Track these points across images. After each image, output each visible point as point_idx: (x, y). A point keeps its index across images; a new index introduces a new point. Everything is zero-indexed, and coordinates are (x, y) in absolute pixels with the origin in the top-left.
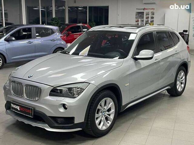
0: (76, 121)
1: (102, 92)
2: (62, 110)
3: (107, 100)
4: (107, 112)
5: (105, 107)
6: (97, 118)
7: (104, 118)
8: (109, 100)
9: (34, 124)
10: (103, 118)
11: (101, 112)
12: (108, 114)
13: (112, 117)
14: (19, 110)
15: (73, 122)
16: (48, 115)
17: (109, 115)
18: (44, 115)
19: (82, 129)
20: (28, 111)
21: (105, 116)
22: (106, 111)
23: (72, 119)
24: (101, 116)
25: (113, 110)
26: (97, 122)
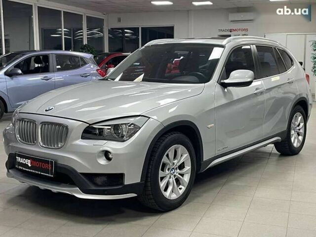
0: (127, 182)
1: (170, 134)
2: (103, 161)
3: (178, 148)
4: (178, 170)
5: (176, 161)
6: (162, 178)
7: (174, 179)
8: (181, 149)
9: (55, 189)
10: (171, 180)
11: (168, 170)
12: (179, 174)
13: (186, 179)
14: (30, 166)
15: (122, 183)
16: (80, 170)
17: (182, 175)
18: (73, 171)
19: (136, 195)
20: (45, 166)
21: (175, 176)
22: (176, 169)
23: (121, 176)
24: (168, 176)
25: (188, 168)
26: (162, 185)
